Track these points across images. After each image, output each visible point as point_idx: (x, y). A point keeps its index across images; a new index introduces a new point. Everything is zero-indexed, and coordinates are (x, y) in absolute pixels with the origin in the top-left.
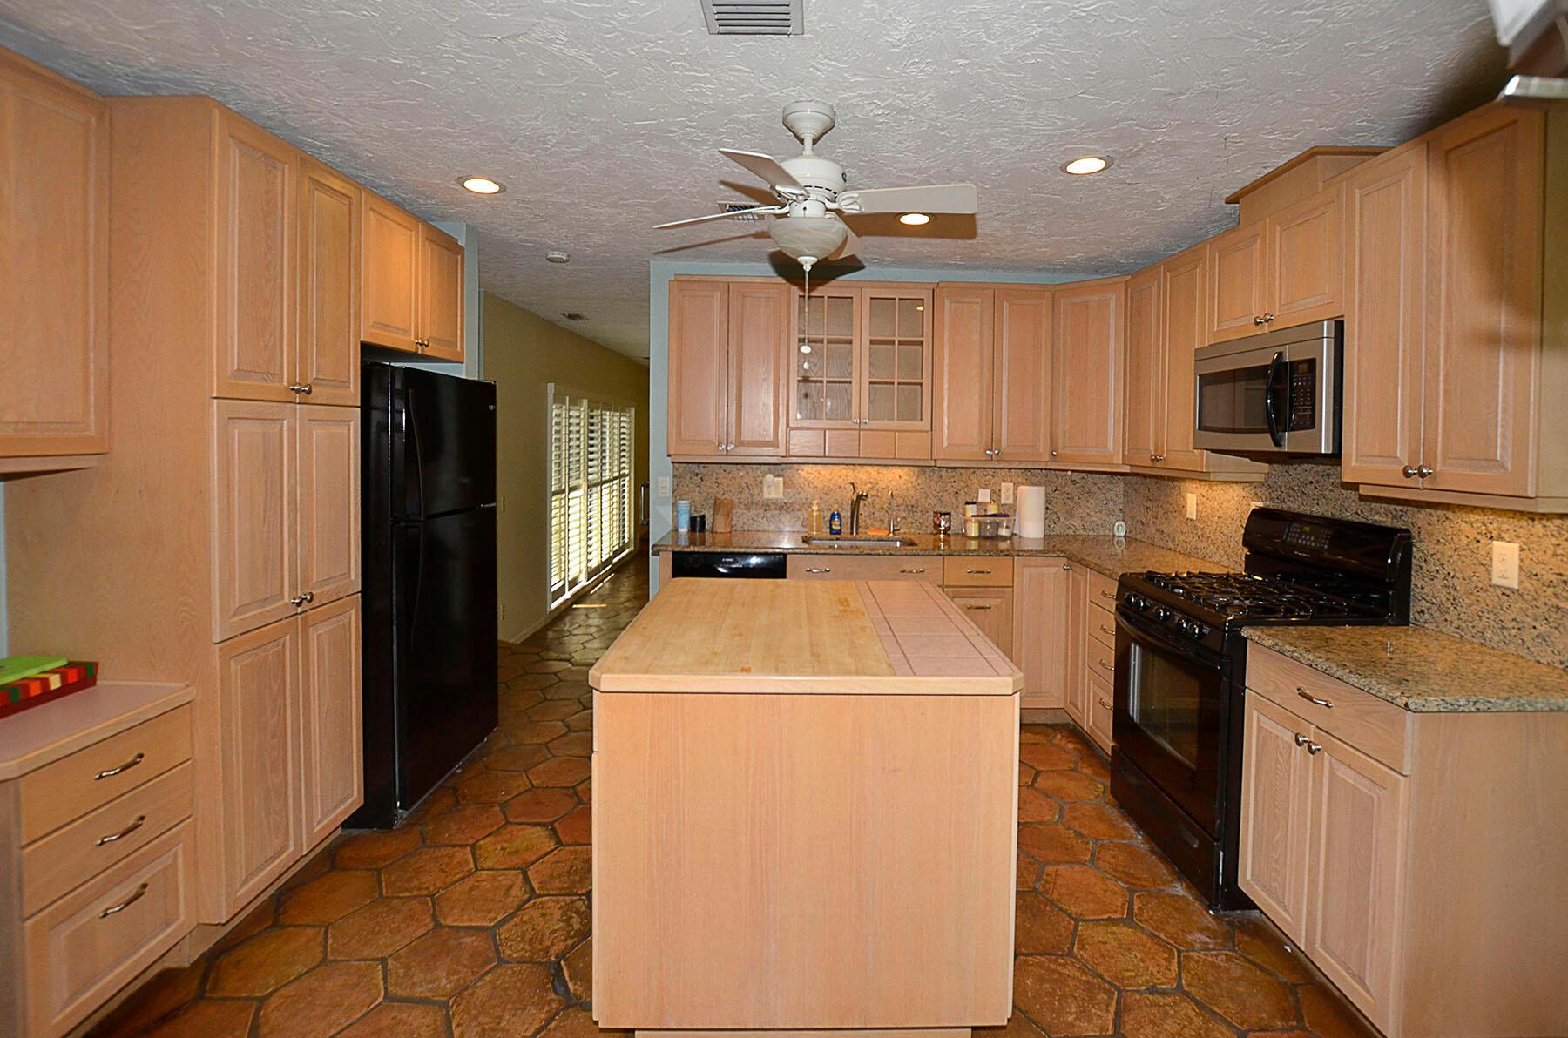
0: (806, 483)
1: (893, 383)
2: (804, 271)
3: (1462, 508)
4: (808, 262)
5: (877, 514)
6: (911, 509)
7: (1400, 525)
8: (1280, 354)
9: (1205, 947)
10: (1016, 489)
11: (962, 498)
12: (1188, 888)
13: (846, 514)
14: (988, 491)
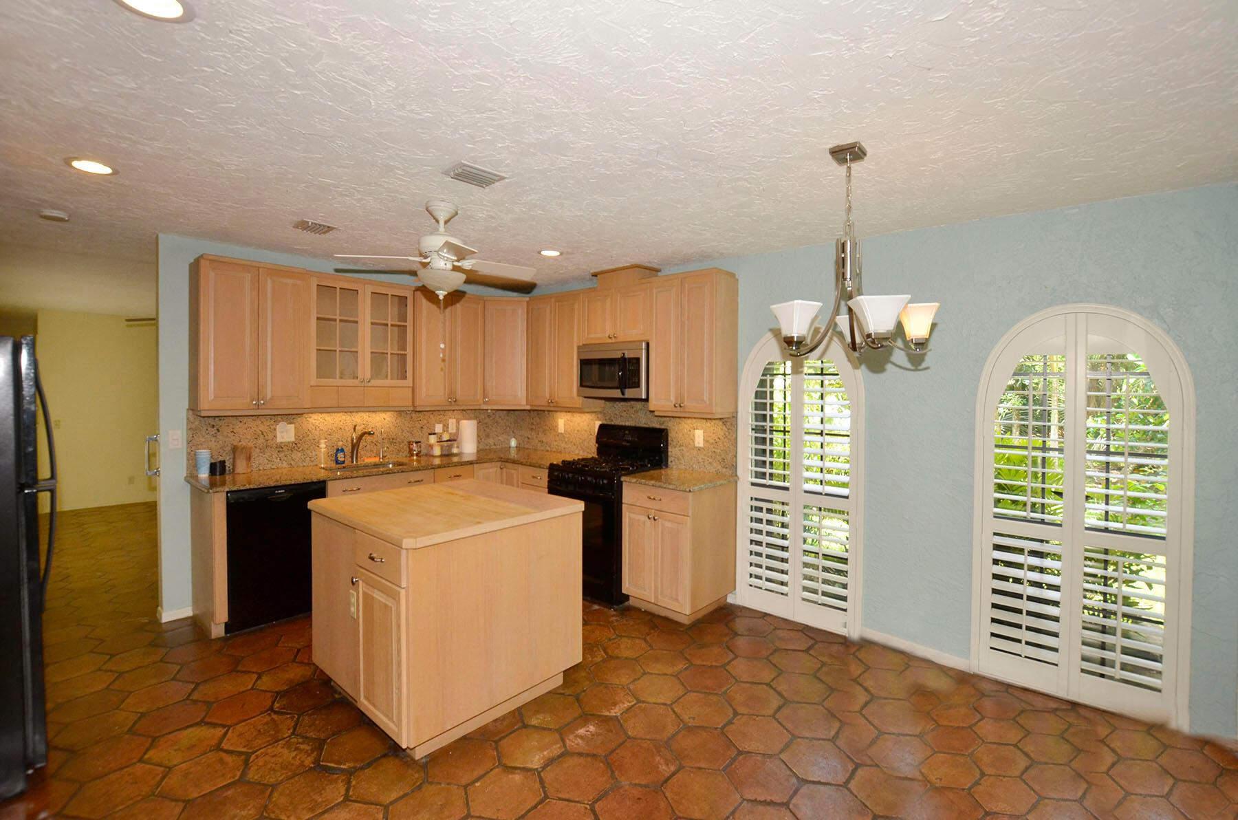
0: (314, 428)
1: (387, 354)
2: (440, 300)
3: (685, 418)
4: (441, 294)
5: (368, 447)
6: (392, 441)
7: (663, 427)
8: (624, 354)
9: (617, 621)
10: (458, 423)
11: (426, 431)
12: (599, 604)
13: (348, 449)
14: (441, 425)
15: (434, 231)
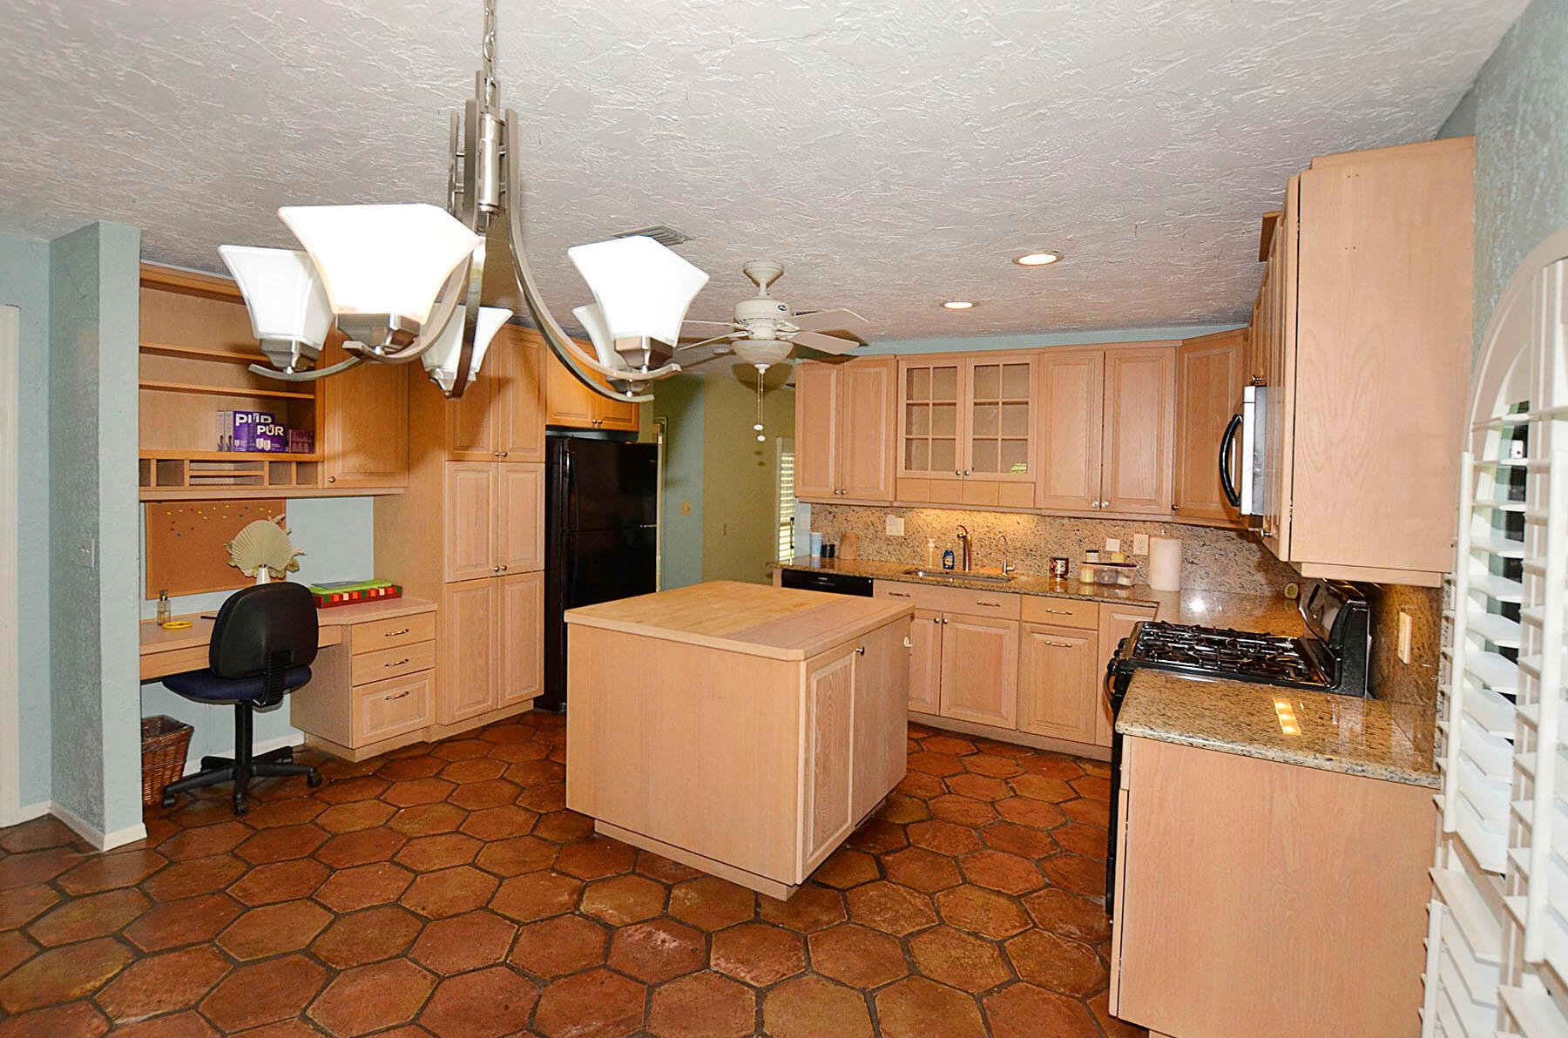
0: (925, 524)
1: (997, 439)
6: (1030, 552)
10: (1150, 541)
11: (1085, 546)
14: (1118, 541)
15: (754, 296)
